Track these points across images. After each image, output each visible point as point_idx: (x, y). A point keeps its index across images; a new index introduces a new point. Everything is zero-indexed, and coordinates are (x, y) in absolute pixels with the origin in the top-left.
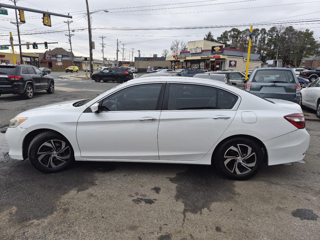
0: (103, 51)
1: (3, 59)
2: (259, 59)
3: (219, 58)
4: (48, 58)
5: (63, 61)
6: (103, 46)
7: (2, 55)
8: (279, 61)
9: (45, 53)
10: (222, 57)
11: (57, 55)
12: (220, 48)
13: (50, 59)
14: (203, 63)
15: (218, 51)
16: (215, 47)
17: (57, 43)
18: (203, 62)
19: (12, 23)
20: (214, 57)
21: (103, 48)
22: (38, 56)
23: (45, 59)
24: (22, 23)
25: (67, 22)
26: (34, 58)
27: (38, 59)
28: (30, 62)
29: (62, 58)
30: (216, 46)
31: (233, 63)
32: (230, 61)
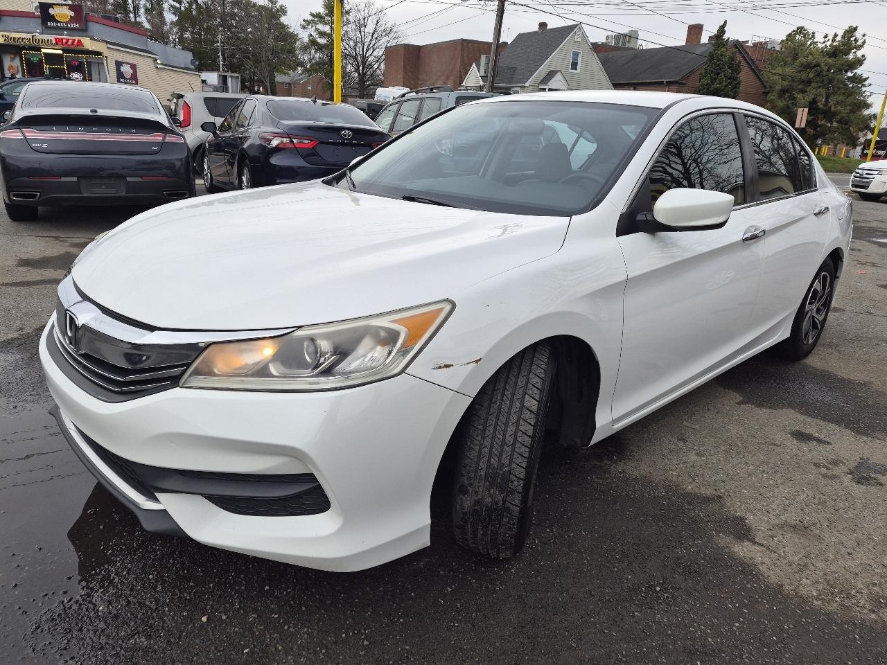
2: (193, 67)
3: (79, 48)
8: (231, 77)
10: (88, 44)
12: (72, 14)
14: (13, 59)
15: (67, 23)
16: (51, 5)
18: (12, 53)
20: (58, 42)
30: (55, 4)
31: (126, 69)
32: (119, 64)
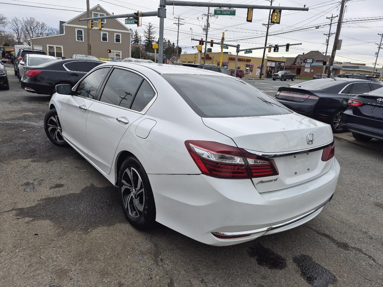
0: (377, 54)
1: (248, 63)
4: (298, 63)
5: (312, 67)
6: (380, 46)
7: (248, 60)
9: (297, 57)
11: (307, 59)
13: (300, 65)
17: (301, 44)
19: (264, 25)
21: (379, 50)
22: (285, 61)
23: (295, 65)
24: (272, 24)
25: (330, 18)
26: (280, 62)
27: (284, 64)
28: (274, 67)
29: (312, 63)
